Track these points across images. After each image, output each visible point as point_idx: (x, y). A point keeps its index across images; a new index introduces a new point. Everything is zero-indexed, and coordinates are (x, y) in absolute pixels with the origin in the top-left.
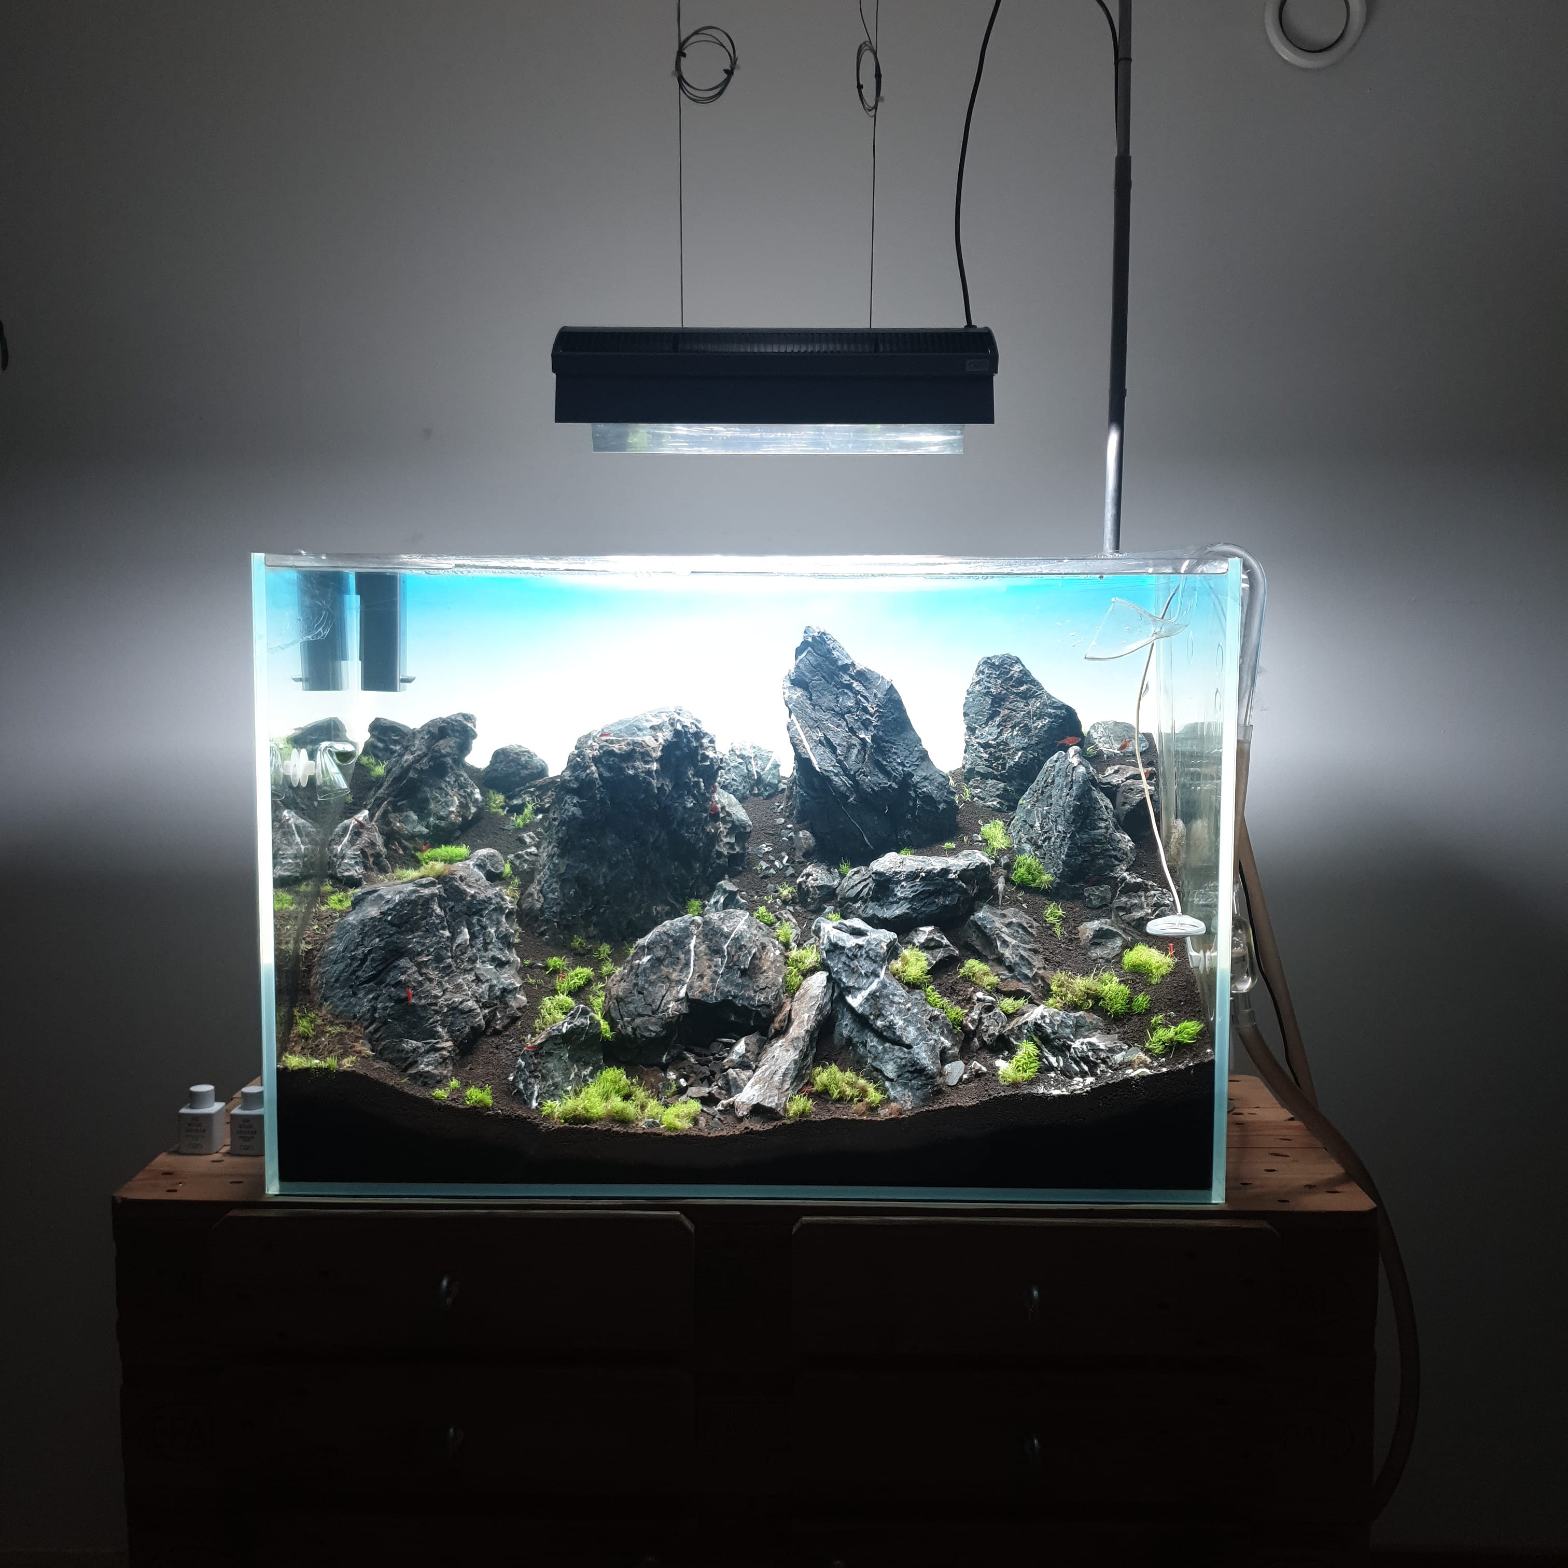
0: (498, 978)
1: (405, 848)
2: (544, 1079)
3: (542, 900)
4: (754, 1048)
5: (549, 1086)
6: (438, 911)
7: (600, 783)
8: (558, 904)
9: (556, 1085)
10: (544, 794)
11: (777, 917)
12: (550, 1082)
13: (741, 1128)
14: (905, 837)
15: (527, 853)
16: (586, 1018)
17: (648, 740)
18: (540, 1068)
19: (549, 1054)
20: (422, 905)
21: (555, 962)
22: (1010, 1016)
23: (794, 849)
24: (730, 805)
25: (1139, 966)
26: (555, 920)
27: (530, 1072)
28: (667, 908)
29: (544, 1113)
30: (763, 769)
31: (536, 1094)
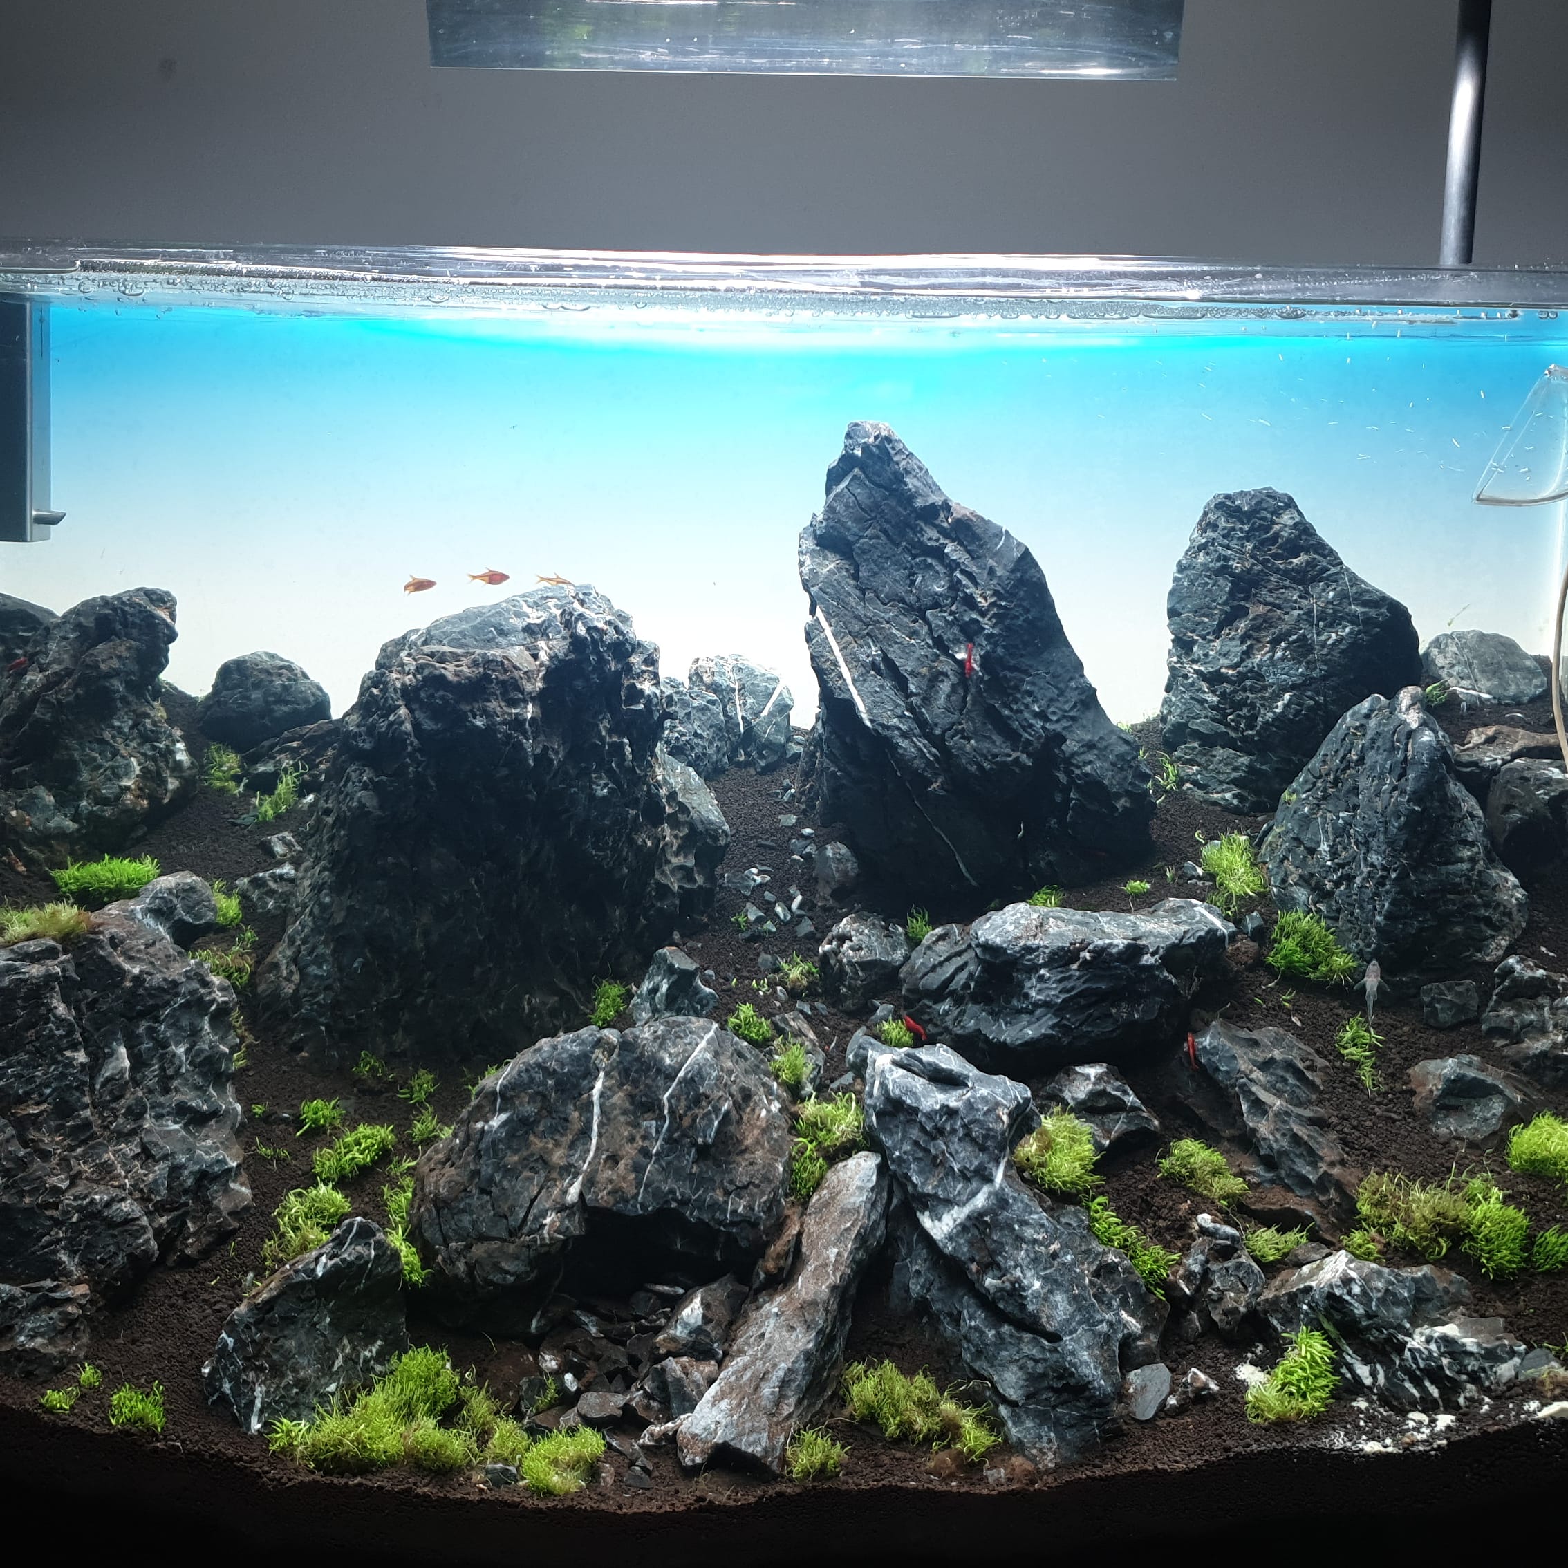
0: (190, 1151)
1: (29, 861)
2: (277, 1371)
3: (296, 977)
4: (721, 1313)
5: (288, 1387)
6: (61, 1009)
7: (416, 742)
8: (328, 988)
9: (302, 1385)
10: (318, 753)
11: (775, 1026)
12: (290, 1378)
13: (685, 1496)
14: (1043, 864)
15: (273, 877)
16: (368, 1245)
17: (517, 654)
18: (267, 1349)
19: (288, 1320)
20: (25, 999)
21: (319, 1110)
22: (1271, 1269)
23: (816, 880)
24: (686, 789)
25: (1544, 1161)
26: (322, 1020)
27: (246, 1359)
28: (553, 1000)
29: (272, 1448)
30: (757, 715)
31: (258, 1403)
